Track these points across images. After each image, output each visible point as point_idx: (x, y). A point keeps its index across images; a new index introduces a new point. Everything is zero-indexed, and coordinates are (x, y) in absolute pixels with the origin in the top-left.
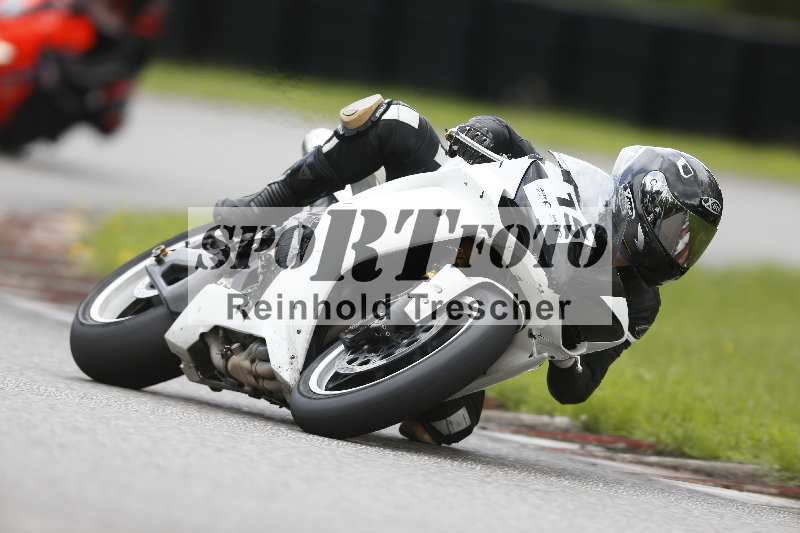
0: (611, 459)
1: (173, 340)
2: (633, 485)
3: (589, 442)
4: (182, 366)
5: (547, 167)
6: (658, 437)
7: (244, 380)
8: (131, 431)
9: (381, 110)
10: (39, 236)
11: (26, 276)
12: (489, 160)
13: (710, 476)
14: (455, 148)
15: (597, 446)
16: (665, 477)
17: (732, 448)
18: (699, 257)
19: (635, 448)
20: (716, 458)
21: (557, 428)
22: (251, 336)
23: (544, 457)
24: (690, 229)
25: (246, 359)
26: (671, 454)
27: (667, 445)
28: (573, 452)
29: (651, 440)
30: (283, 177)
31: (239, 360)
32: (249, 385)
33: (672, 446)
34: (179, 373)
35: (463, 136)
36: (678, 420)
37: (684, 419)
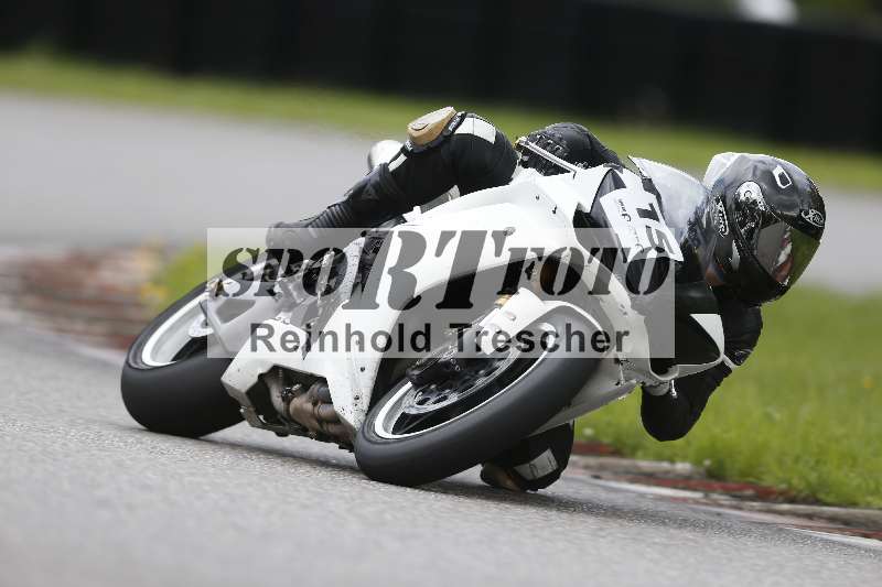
0: (740, 509)
1: (230, 383)
2: (764, 536)
3: (714, 491)
4: (242, 411)
5: (625, 175)
6: (790, 484)
7: (308, 425)
8: (207, 488)
9: (454, 124)
10: (108, 276)
11: (92, 320)
12: (563, 171)
13: (847, 525)
14: (526, 159)
15: (721, 494)
16: (797, 526)
17: (872, 494)
18: (800, 273)
19: (765, 495)
20: (854, 505)
21: (679, 475)
22: (312, 376)
23: (663, 507)
24: (792, 239)
25: (307, 401)
26: (805, 501)
27: (800, 491)
28: (696, 502)
29: (783, 486)
30: (345, 199)
31: (301, 403)
32: (313, 429)
33: (805, 492)
34: (240, 419)
36: (812, 463)
37: (817, 462)
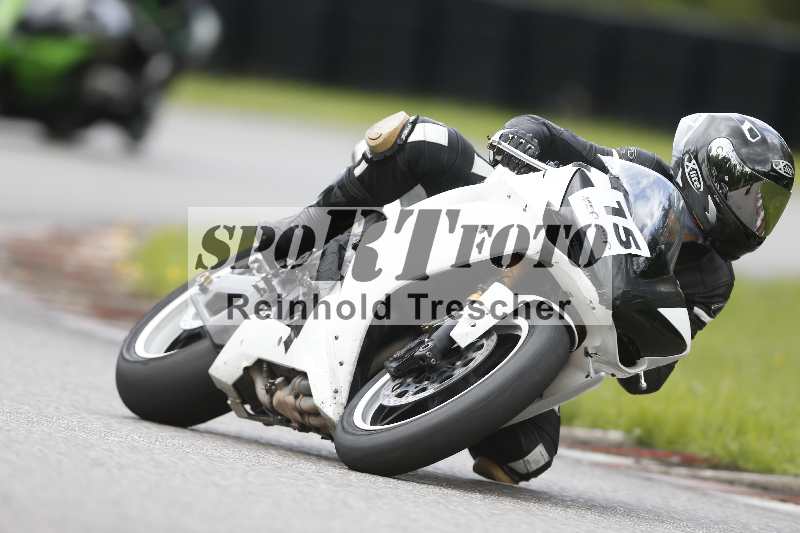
0: (666, 473)
1: (217, 376)
3: (643, 456)
4: (229, 402)
5: (593, 174)
6: (713, 451)
7: (290, 417)
13: (766, 490)
14: (499, 158)
15: (651, 459)
16: (722, 491)
17: (788, 462)
19: (689, 462)
20: (770, 471)
21: (611, 443)
22: (293, 369)
25: (290, 394)
26: (726, 468)
27: (722, 459)
28: (628, 468)
29: (706, 454)
31: (284, 395)
32: (297, 422)
33: (726, 460)
34: (226, 409)
35: (506, 145)
